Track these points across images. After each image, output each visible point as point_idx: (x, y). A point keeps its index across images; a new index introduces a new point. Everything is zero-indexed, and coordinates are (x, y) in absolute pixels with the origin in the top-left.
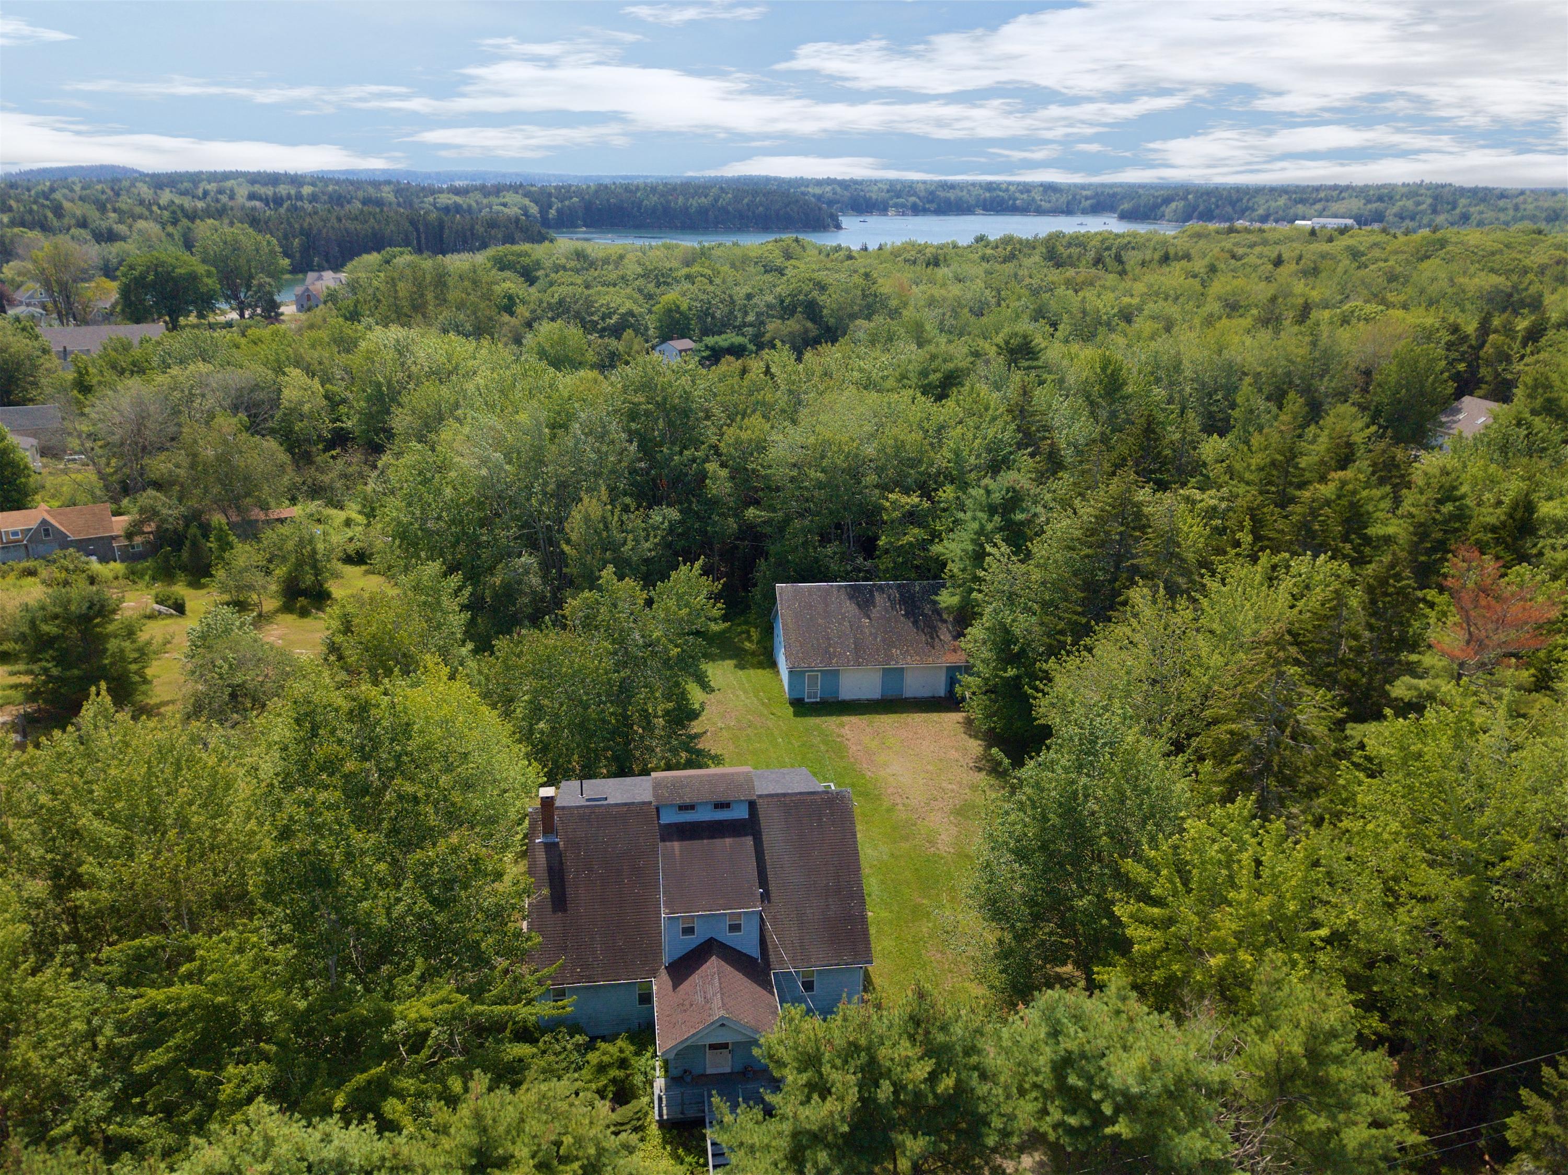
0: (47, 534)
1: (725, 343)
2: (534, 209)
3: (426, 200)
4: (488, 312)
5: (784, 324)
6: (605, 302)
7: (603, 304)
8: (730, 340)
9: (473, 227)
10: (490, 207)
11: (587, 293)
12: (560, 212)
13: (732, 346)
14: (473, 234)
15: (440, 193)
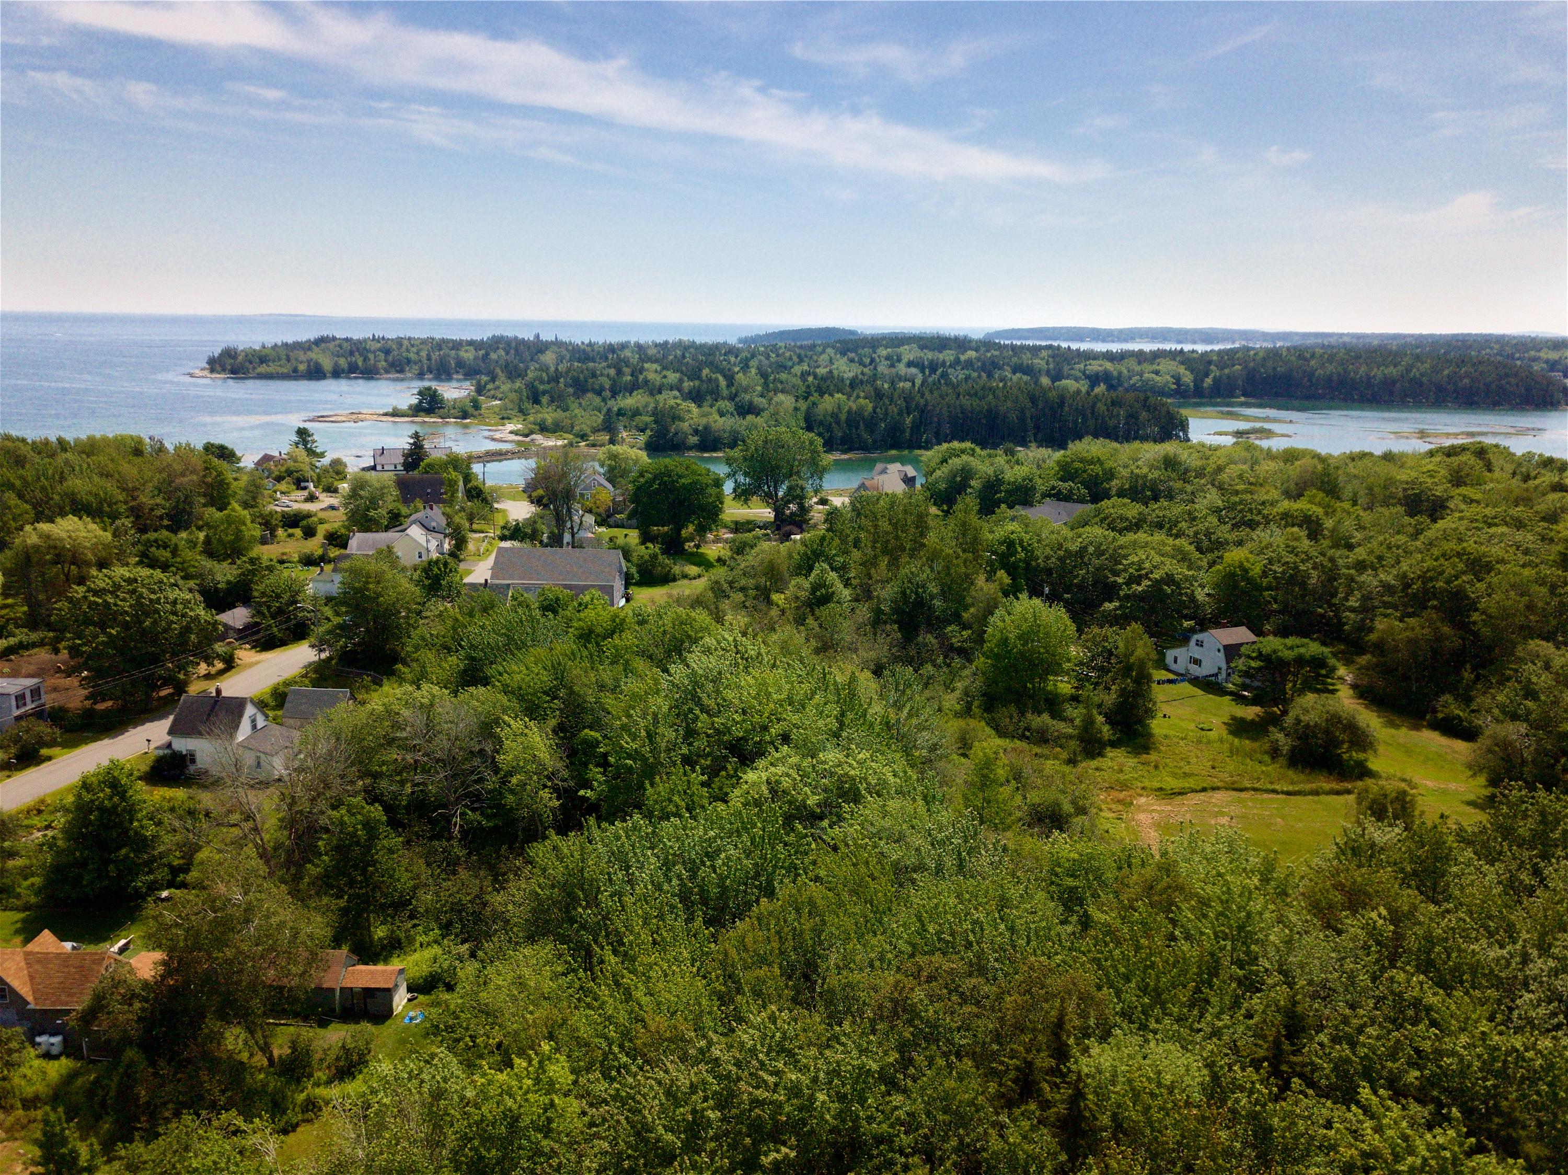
1: (1288, 655)
2: (1188, 378)
3: (1077, 366)
4: (963, 570)
5: (1401, 625)
6: (1136, 559)
7: (1133, 563)
8: (1296, 650)
9: (1095, 404)
10: (1141, 374)
11: (1119, 543)
12: (1216, 381)
13: (1300, 661)
14: (1093, 413)
15: (1094, 359)
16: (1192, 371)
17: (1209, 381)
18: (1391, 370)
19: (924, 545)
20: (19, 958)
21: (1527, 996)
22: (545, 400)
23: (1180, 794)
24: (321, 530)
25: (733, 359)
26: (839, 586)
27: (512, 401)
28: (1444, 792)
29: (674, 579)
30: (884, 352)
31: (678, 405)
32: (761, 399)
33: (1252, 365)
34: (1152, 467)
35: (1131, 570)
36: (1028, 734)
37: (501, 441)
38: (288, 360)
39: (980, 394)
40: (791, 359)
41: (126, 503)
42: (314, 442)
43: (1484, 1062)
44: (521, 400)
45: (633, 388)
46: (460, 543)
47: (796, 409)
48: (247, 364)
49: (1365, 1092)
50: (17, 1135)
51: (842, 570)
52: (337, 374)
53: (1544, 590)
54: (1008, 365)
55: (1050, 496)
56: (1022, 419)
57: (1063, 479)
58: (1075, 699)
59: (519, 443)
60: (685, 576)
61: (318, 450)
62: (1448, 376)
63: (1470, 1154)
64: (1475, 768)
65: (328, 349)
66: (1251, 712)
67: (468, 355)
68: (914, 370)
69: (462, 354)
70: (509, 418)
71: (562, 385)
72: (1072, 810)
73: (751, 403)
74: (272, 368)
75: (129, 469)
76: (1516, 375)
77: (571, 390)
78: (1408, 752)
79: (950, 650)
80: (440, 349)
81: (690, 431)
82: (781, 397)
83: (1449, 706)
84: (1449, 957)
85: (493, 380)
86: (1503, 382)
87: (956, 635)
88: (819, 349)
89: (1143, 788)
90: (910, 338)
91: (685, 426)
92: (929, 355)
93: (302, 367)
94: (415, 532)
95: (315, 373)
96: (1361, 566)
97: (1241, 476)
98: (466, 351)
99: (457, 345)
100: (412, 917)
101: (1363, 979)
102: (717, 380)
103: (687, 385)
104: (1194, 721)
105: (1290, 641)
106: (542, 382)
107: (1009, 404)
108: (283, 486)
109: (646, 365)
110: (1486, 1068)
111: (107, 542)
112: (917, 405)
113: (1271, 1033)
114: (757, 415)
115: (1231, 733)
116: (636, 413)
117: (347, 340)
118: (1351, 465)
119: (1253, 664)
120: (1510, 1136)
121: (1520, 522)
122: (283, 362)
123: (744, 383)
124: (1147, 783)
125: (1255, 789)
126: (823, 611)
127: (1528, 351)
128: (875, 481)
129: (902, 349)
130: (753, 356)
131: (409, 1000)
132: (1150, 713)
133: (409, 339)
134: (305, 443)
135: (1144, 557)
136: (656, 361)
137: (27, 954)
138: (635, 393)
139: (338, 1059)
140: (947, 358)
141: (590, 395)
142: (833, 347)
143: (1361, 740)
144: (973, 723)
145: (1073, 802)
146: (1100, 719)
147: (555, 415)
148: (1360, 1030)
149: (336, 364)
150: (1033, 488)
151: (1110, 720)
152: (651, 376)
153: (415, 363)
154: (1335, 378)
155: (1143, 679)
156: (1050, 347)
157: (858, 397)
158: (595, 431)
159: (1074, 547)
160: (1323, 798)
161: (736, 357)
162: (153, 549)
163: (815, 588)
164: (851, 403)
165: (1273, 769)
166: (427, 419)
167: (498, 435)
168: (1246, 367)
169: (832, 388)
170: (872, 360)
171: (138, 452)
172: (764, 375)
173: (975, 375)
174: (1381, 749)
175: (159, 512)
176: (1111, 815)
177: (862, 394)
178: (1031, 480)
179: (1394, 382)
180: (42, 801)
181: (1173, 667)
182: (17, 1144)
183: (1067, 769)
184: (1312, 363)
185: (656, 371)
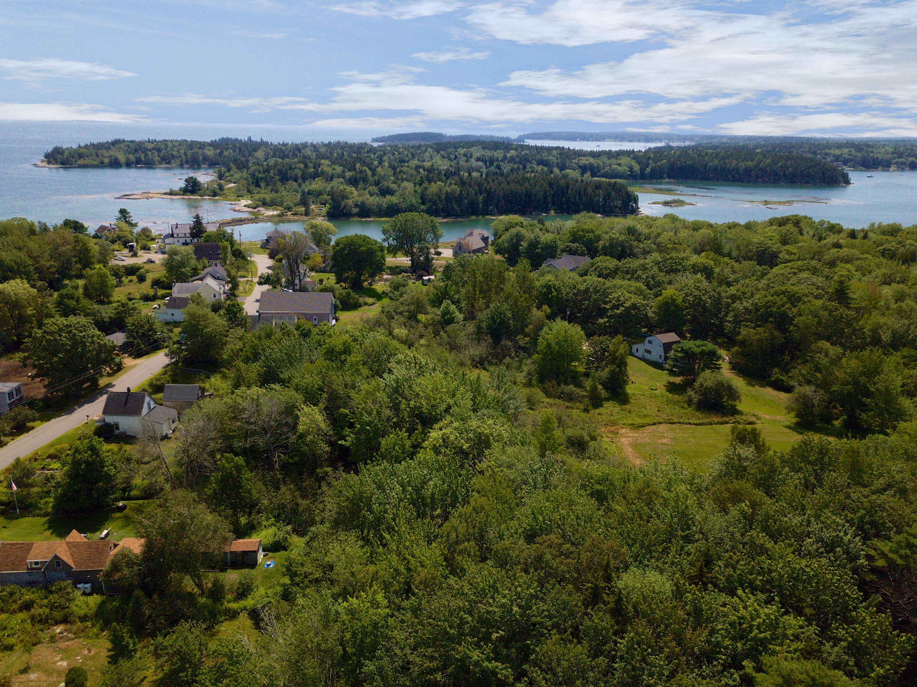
1: (697, 350)
2: (637, 168)
3: (574, 161)
4: (525, 304)
5: (754, 331)
6: (616, 296)
7: (614, 297)
8: (701, 348)
9: (586, 189)
10: (610, 165)
11: (607, 286)
12: (653, 170)
13: (703, 353)
14: (585, 193)
15: (584, 156)
16: (639, 163)
17: (648, 170)
18: (750, 163)
19: (502, 289)
20: (64, 545)
21: (809, 540)
22: (262, 184)
23: (642, 427)
24: (150, 278)
25: (372, 156)
26: (457, 313)
27: (243, 185)
28: (774, 421)
29: (360, 306)
30: (462, 151)
31: (345, 189)
32: (393, 185)
33: (672, 159)
34: (621, 233)
35: (613, 302)
36: (562, 396)
37: (239, 211)
38: (97, 156)
39: (521, 182)
40: (407, 156)
41: (33, 265)
42: (130, 217)
43: (789, 575)
44: (248, 185)
45: (315, 176)
46: (235, 286)
47: (416, 191)
48: (71, 159)
49: (740, 592)
50: (80, 635)
51: (456, 303)
52: (129, 165)
53: (826, 313)
54: (535, 160)
55: (566, 251)
56: (545, 197)
57: (573, 242)
58: (587, 375)
59: (250, 212)
60: (366, 304)
61: (133, 222)
62: (781, 167)
63: (782, 616)
64: (789, 409)
65: (121, 148)
66: (678, 380)
67: (210, 152)
68: (480, 163)
69: (206, 151)
70: (242, 196)
71: (272, 174)
72: (589, 439)
73: (388, 188)
74: (87, 161)
75: (33, 244)
76: (817, 166)
77: (278, 177)
78: (757, 400)
79: (519, 348)
80: (192, 149)
81: (353, 205)
82: (405, 184)
83: (776, 374)
84: (775, 524)
85: (229, 170)
86: (811, 170)
87: (522, 340)
88: (423, 148)
89: (623, 424)
90: (476, 142)
91: (350, 202)
92: (488, 154)
93: (106, 160)
94: (209, 281)
95: (115, 164)
96: (734, 298)
97: (670, 240)
98: (209, 150)
99: (202, 145)
100: (259, 512)
101: (737, 536)
102: (366, 171)
103: (348, 174)
104: (647, 385)
105: (698, 342)
106: (260, 172)
107: (537, 188)
108: (116, 246)
109: (322, 161)
110: (790, 577)
111: (35, 295)
112: (486, 189)
113: (698, 564)
114: (392, 195)
115: (668, 391)
116: (320, 193)
117: (132, 142)
118: (728, 231)
119: (679, 355)
120: (799, 606)
121: (816, 268)
122: (94, 157)
123: (382, 173)
124: (625, 422)
125: (680, 423)
126: (449, 328)
127: (824, 149)
128: (467, 241)
129: (472, 149)
130: (385, 154)
131: (264, 556)
132: (625, 382)
133: (172, 141)
134: (125, 218)
135: (620, 294)
136: (327, 158)
137: (68, 543)
138: (317, 179)
139: (238, 588)
140: (499, 155)
141: (290, 182)
142: (431, 147)
143: (733, 394)
144: (533, 390)
145: (589, 435)
146: (600, 387)
147: (271, 195)
148: (738, 562)
149: (128, 159)
150: (556, 247)
151: (605, 387)
152: (326, 169)
153: (177, 158)
154: (719, 167)
155: (622, 364)
156: (558, 148)
157: (451, 184)
158: (296, 205)
159: (582, 287)
160: (714, 426)
161: (375, 154)
162: (66, 300)
163: (444, 314)
164: (447, 188)
165: (689, 411)
166: (191, 197)
167: (237, 208)
168: (669, 161)
169: (435, 178)
170: (456, 157)
171: (32, 232)
172: (394, 168)
173: (516, 166)
174: (743, 399)
175: (53, 270)
176: (608, 440)
177: (453, 182)
178: (555, 242)
179: (751, 171)
180: (36, 454)
181: (636, 354)
182: (81, 640)
183: (583, 415)
184: (706, 158)
185: (328, 165)
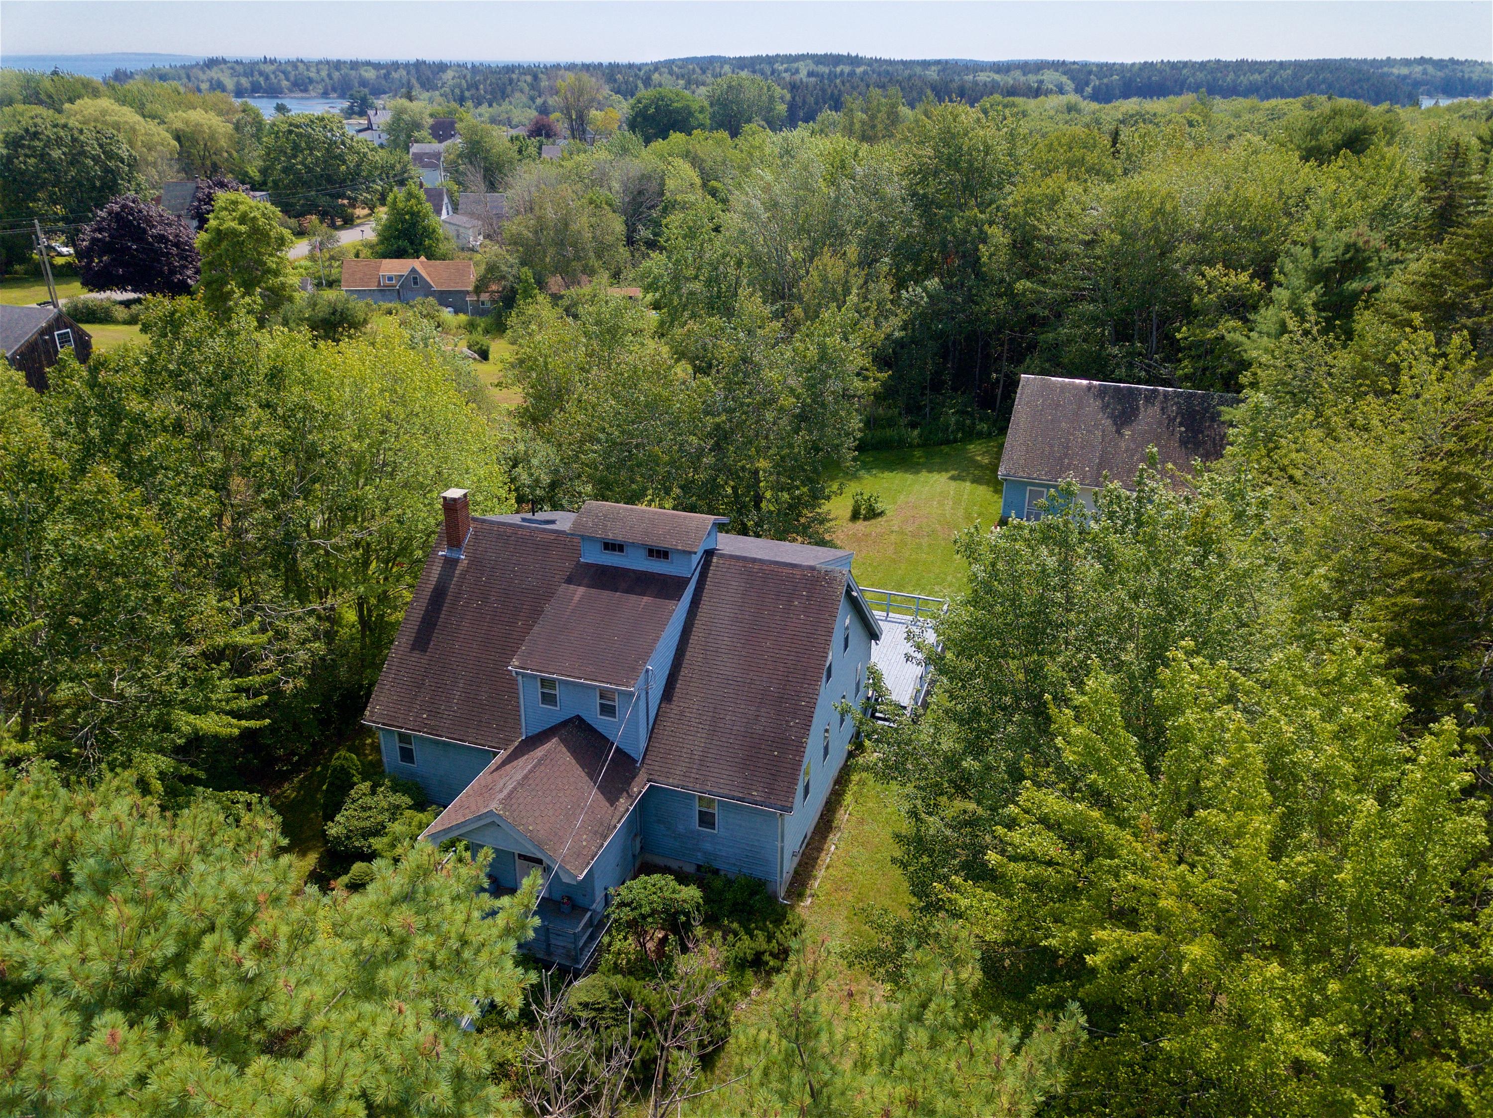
0: (416, 283)
2: (1069, 87)
3: (966, 78)
12: (1096, 90)
15: (982, 71)
16: (1073, 81)
17: (1089, 90)
18: (1257, 76)
33: (1128, 75)
38: (189, 79)
62: (1308, 82)
65: (222, 69)
67: (369, 75)
69: (363, 74)
76: (1368, 80)
80: (339, 70)
86: (1357, 87)
92: (825, 69)
98: (366, 71)
117: (239, 61)
129: (797, 65)
140: (844, 70)
153: (317, 83)
184: (1184, 72)
